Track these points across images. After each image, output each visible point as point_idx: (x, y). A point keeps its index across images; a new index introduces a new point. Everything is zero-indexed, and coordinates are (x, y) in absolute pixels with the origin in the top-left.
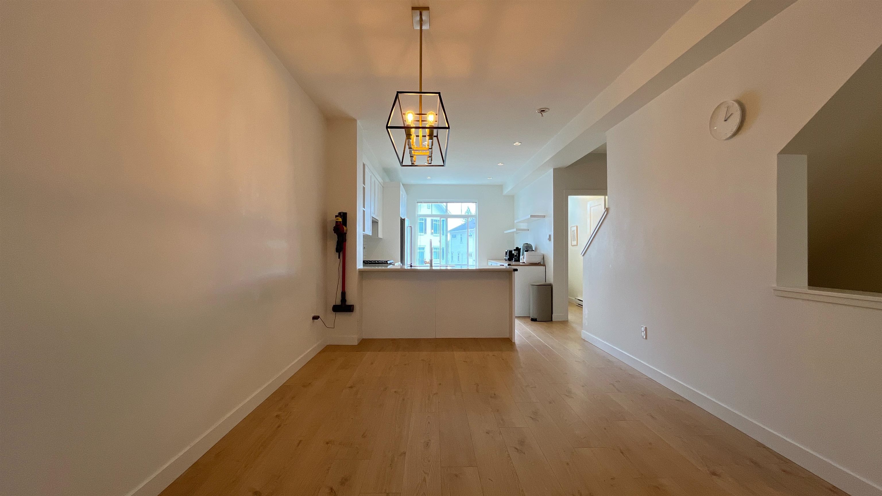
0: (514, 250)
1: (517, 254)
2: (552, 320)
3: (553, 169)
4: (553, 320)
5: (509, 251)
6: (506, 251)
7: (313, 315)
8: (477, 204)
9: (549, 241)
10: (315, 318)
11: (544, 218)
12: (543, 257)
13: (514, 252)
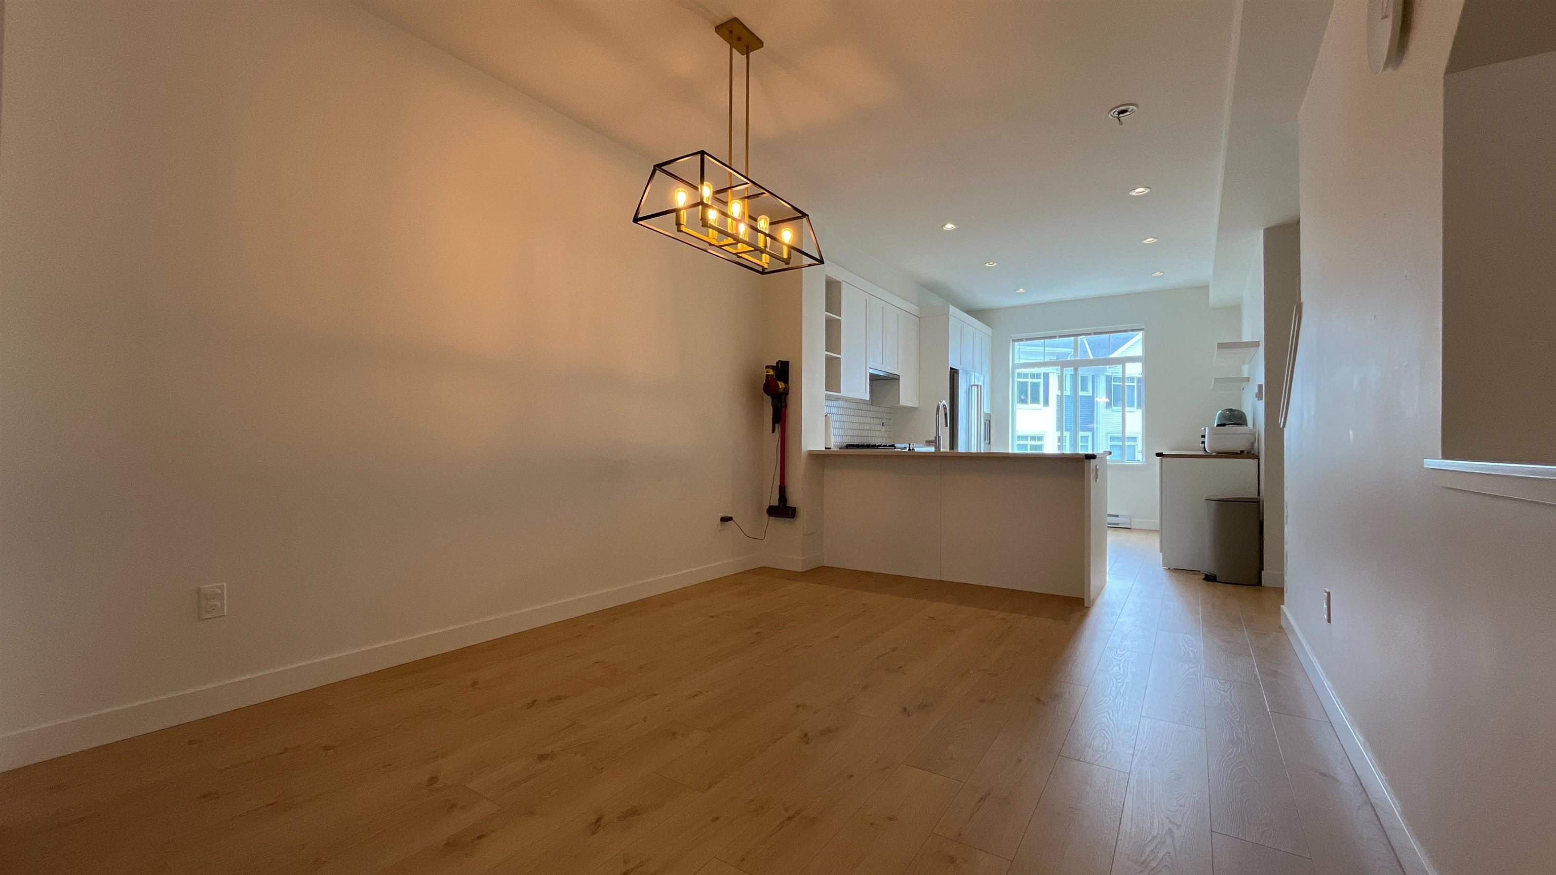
2: (1259, 583)
3: (1264, 230)
7: (723, 515)
9: (1259, 399)
10: (725, 520)
11: (1259, 348)
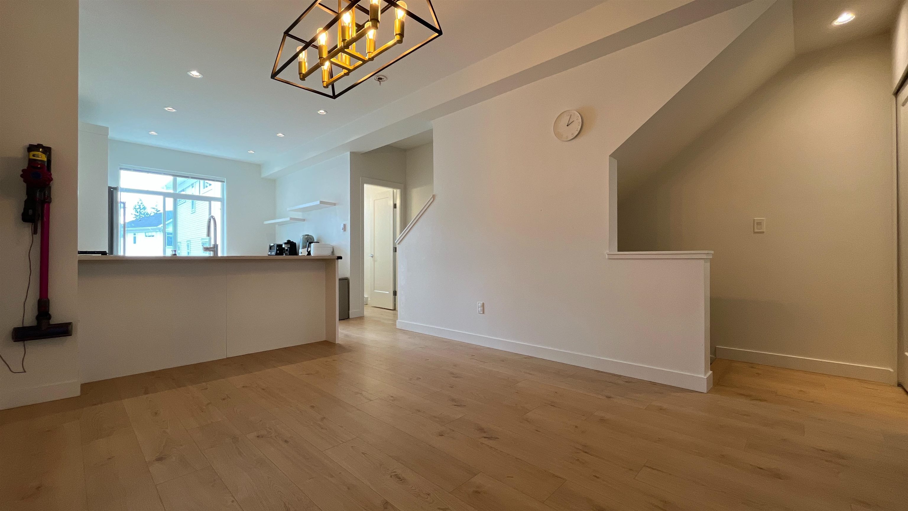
0: (285, 243)
1: (288, 248)
2: (348, 318)
3: (350, 152)
4: (350, 318)
5: (277, 245)
6: (272, 245)
8: (225, 183)
9: (344, 231)
11: (335, 206)
12: (333, 250)
13: (285, 246)
